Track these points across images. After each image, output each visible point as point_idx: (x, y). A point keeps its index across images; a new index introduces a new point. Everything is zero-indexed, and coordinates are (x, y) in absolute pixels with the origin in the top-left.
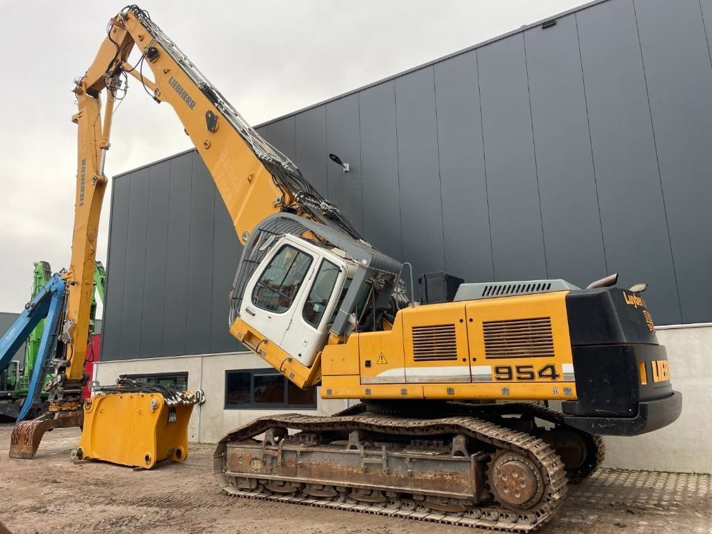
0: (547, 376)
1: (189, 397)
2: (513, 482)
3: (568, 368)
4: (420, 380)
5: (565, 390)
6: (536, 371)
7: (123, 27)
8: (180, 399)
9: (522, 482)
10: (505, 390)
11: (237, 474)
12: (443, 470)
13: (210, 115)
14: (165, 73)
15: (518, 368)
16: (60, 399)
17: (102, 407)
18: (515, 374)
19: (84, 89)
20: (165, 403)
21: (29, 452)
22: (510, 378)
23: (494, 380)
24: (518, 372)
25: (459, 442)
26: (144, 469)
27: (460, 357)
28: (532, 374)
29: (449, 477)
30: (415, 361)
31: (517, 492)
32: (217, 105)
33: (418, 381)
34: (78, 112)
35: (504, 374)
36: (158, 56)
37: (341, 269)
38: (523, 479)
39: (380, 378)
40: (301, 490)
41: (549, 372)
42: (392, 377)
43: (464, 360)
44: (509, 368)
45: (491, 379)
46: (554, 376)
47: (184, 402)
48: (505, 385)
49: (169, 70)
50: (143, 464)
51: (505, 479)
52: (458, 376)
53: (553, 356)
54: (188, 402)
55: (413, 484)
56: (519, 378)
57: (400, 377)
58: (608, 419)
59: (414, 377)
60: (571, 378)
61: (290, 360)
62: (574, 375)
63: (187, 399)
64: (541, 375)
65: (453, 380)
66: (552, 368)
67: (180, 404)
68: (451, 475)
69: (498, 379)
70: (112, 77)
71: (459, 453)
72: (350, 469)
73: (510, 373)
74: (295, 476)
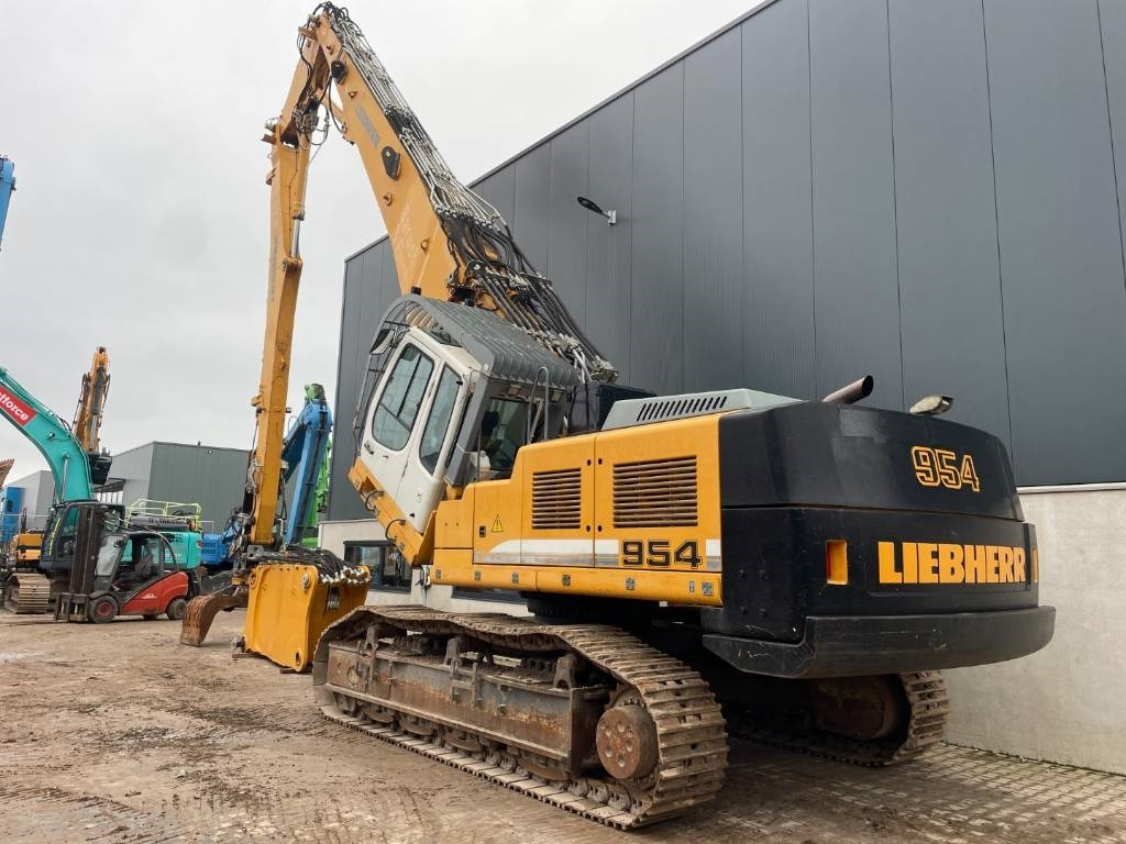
0: (686, 560)
1: (358, 574)
2: (619, 741)
3: (713, 548)
4: (536, 560)
5: (704, 586)
6: (672, 550)
7: (314, 36)
8: (343, 576)
9: (629, 742)
10: (630, 582)
11: (335, 688)
12: (541, 710)
13: (388, 154)
14: (352, 97)
15: (651, 544)
16: (243, 568)
17: (266, 582)
18: (646, 555)
19: (278, 136)
20: (320, 580)
21: (196, 637)
22: (640, 562)
23: (621, 565)
24: (651, 552)
25: (564, 667)
26: (294, 672)
27: (583, 525)
28: (667, 555)
29: (545, 722)
30: (534, 528)
31: (621, 757)
32: (401, 136)
33: (534, 562)
34: (271, 169)
35: (633, 555)
36: (346, 74)
37: (463, 380)
38: (629, 735)
39: (493, 556)
40: (396, 721)
41: (688, 553)
42: (507, 555)
43: (588, 528)
44: (640, 544)
45: (616, 563)
46: (695, 560)
47: (350, 581)
48: (630, 573)
49: (355, 93)
50: (293, 665)
51: (608, 734)
52: (579, 555)
53: (696, 524)
54: (355, 581)
55: (506, 728)
56: (651, 562)
57: (515, 555)
58: (760, 643)
59: (530, 555)
60: (715, 565)
61: (403, 523)
62: (720, 561)
63: (354, 577)
64: (678, 559)
65: (573, 561)
66: (693, 545)
67: (344, 583)
68: (548, 719)
69: (626, 562)
70: (307, 112)
71: (562, 684)
72: (442, 696)
73: (640, 553)
74: (388, 699)
